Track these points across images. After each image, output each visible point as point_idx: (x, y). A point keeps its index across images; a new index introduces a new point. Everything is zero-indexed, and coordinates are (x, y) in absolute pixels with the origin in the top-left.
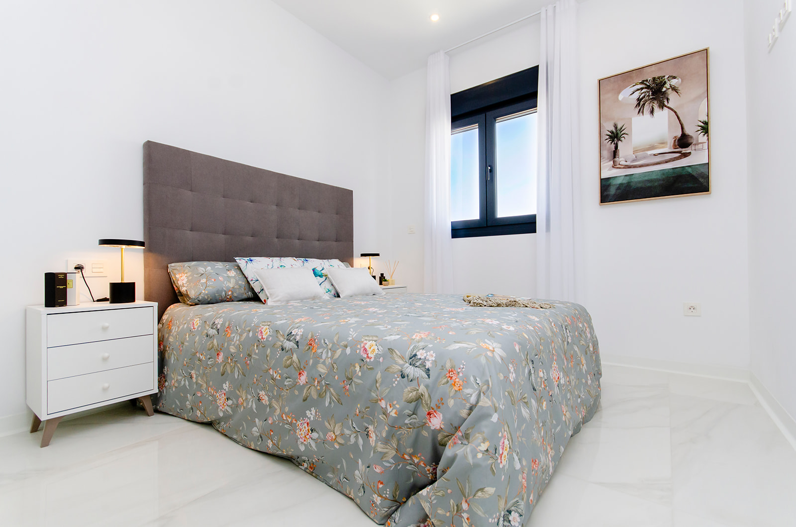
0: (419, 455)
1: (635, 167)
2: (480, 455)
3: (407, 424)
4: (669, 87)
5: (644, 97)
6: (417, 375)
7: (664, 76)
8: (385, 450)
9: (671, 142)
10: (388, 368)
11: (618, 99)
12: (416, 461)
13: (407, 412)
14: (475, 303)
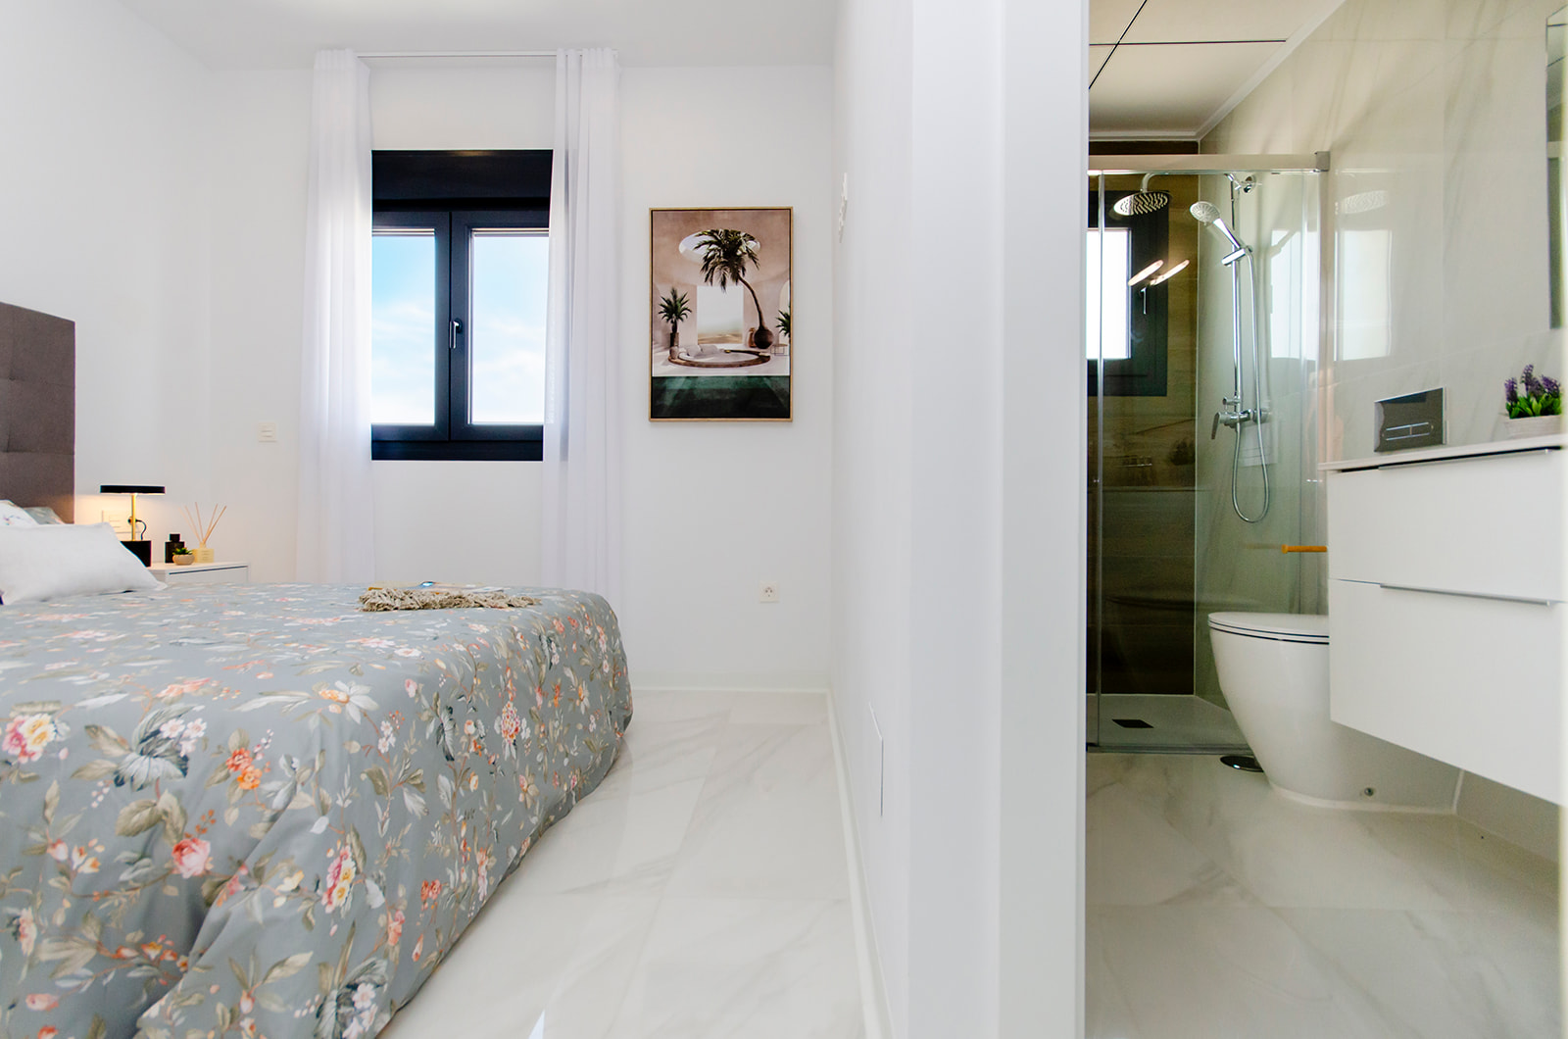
0: (160, 940)
1: (700, 365)
2: (280, 902)
3: (125, 883)
4: (745, 251)
5: (713, 257)
6: (156, 773)
7: (739, 233)
8: (63, 955)
9: (746, 336)
10: (79, 771)
11: (678, 250)
12: (153, 953)
13: (126, 855)
14: (374, 604)
